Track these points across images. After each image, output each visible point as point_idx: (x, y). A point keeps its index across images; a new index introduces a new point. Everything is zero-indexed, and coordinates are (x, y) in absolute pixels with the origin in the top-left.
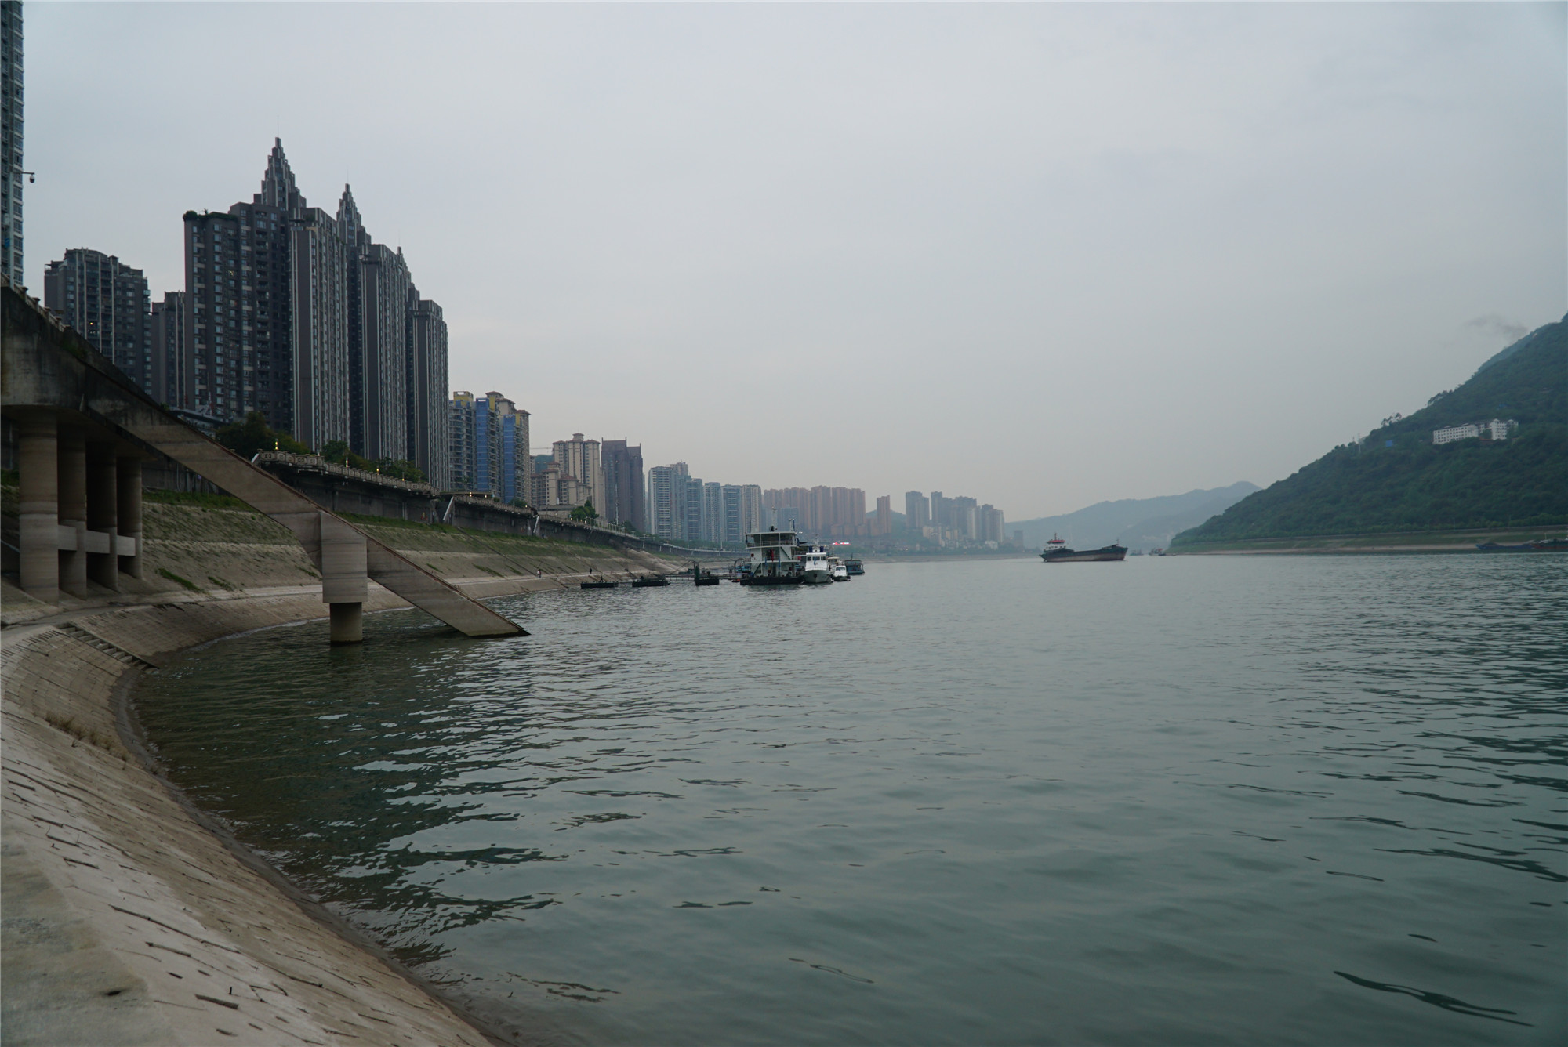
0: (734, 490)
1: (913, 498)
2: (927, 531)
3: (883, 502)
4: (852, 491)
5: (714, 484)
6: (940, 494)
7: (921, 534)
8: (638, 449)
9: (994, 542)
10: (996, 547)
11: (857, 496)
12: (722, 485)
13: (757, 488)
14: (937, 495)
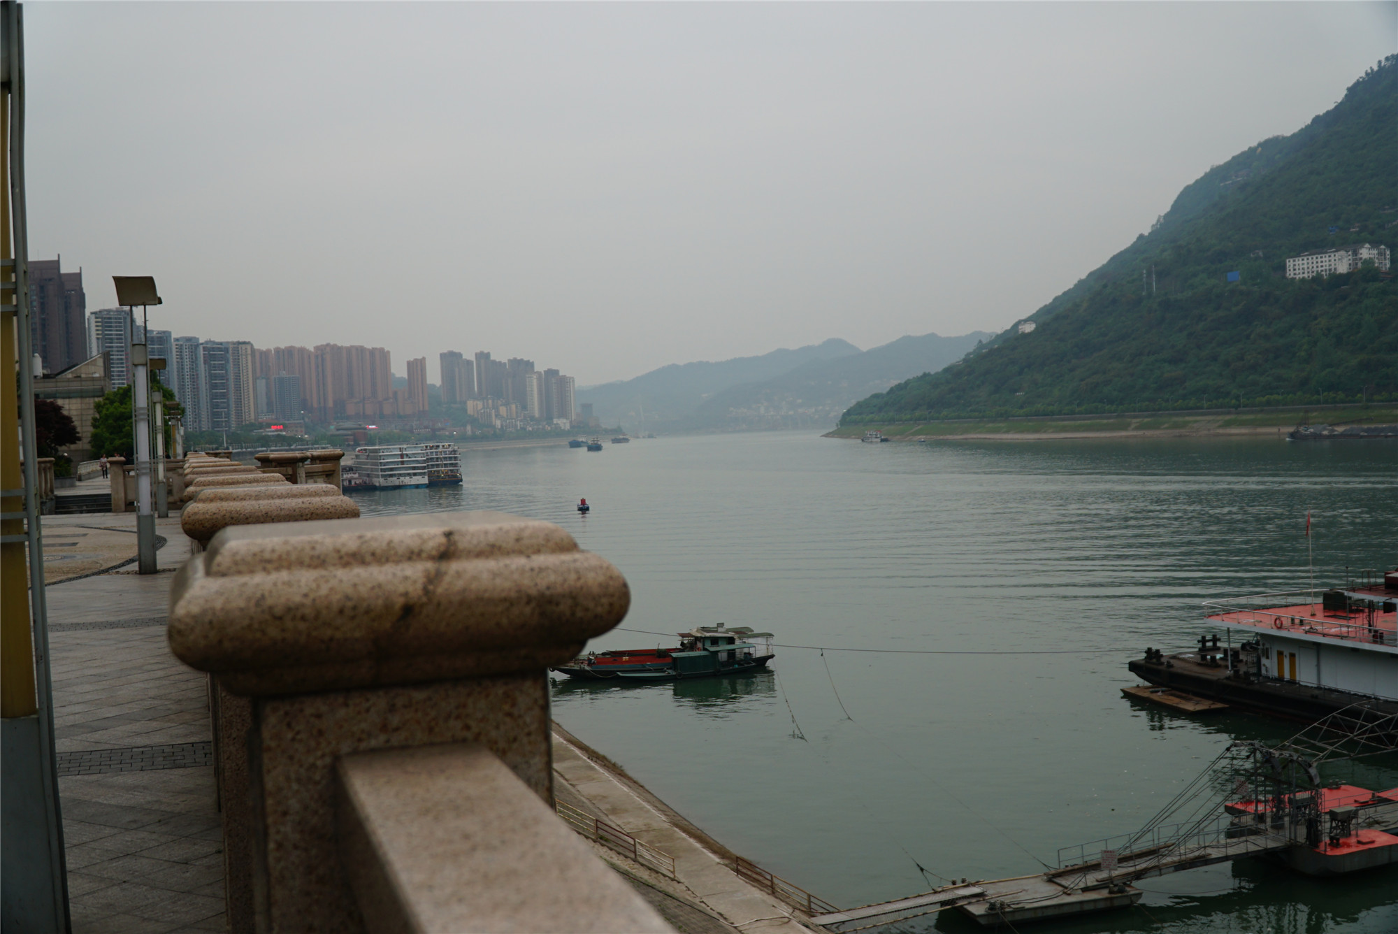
0: (220, 350)
1: (451, 360)
2: (472, 406)
3: (416, 367)
4: (373, 352)
5: (189, 340)
6: (488, 355)
7: (465, 410)
8: (77, 277)
9: (565, 421)
10: (568, 427)
11: (379, 358)
12: (201, 341)
13: (249, 347)
14: (483, 357)
